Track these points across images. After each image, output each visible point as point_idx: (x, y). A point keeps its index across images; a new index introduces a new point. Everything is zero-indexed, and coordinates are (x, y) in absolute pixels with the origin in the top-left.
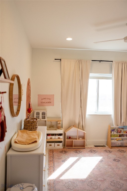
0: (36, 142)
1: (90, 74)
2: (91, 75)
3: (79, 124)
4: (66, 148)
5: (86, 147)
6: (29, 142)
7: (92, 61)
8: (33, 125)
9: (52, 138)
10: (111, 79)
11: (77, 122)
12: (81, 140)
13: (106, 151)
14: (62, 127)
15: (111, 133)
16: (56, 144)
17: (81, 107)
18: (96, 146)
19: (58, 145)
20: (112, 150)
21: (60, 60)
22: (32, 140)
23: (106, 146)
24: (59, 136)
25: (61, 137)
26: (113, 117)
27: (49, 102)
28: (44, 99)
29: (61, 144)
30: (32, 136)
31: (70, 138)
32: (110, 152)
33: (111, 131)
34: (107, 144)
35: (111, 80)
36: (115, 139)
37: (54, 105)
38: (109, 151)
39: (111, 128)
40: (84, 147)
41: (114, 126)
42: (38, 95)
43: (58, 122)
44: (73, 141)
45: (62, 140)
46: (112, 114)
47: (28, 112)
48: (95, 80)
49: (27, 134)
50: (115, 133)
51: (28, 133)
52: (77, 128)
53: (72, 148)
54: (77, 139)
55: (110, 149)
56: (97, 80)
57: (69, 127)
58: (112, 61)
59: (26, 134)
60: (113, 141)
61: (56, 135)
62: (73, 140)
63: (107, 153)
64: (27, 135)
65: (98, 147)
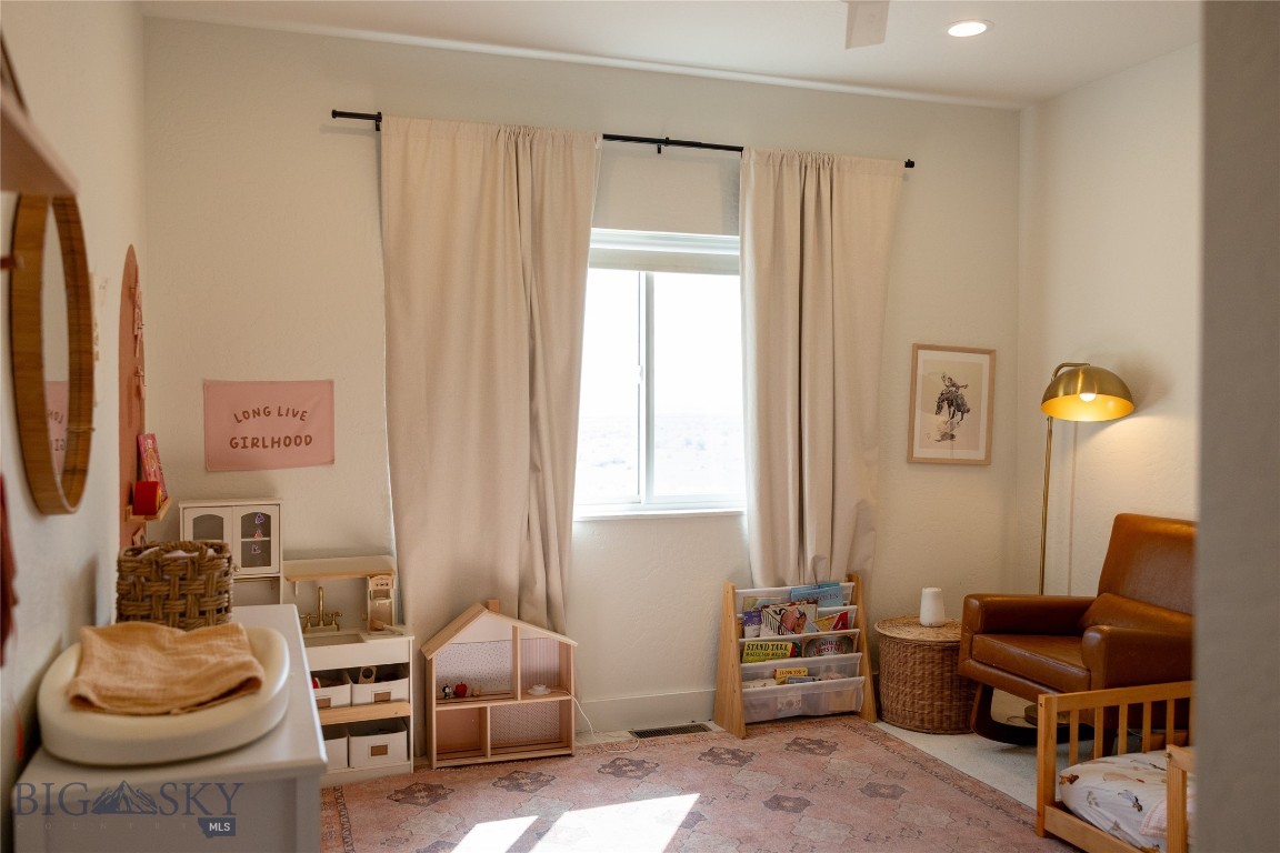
0: (250, 685)
1: (595, 232)
2: (602, 238)
3: (525, 585)
4: (435, 764)
5: (580, 748)
6: (196, 696)
7: (606, 137)
8: (197, 586)
9: (333, 704)
10: (735, 272)
11: (510, 575)
12: (543, 699)
13: (712, 754)
14: (402, 621)
15: (743, 636)
16: (363, 743)
17: (535, 468)
18: (642, 734)
19: (380, 751)
20: (750, 744)
21: (371, 123)
22: (210, 679)
23: (711, 725)
24: (383, 687)
25: (401, 689)
26: (750, 526)
27: (295, 441)
28: (256, 413)
29: (397, 742)
30: (203, 657)
31: (460, 691)
32: (740, 759)
33: (742, 624)
34: (717, 713)
35: (733, 281)
36: (768, 673)
37: (332, 461)
38: (734, 754)
39: (740, 603)
40: (568, 746)
41: (761, 588)
42: (208, 387)
43: (372, 585)
44: (482, 711)
45: (409, 710)
46: (744, 509)
47: (135, 513)
48: (631, 279)
49: (161, 648)
50: (767, 634)
51: (167, 645)
52: (512, 616)
53: (481, 760)
54: (515, 698)
55: (737, 744)
56: (643, 274)
57: (452, 617)
58: (740, 149)
59: (154, 652)
60: (755, 687)
61: (356, 681)
62: (488, 705)
63: (719, 770)
64: (159, 655)
65: (661, 739)
